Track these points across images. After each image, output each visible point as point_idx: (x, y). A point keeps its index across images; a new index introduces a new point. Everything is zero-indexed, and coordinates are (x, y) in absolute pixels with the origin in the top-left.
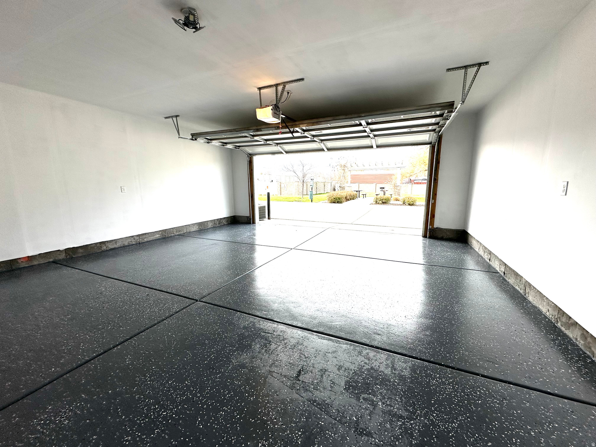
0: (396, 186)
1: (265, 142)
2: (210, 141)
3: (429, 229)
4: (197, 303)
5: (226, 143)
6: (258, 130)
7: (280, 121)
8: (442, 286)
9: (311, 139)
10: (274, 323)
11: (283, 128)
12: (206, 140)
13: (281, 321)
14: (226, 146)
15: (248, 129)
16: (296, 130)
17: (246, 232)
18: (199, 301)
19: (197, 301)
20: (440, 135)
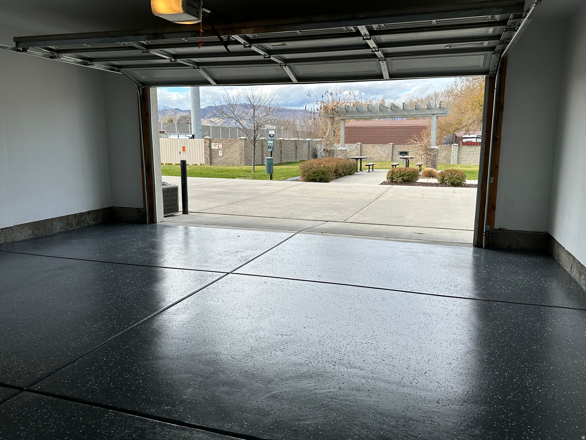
0: (428, 150)
1: (173, 60)
2: (55, 54)
3: (486, 232)
4: (21, 394)
5: (91, 60)
6: (156, 36)
7: (200, 21)
8: (505, 340)
9: (265, 58)
10: (184, 429)
11: (206, 33)
12: (48, 51)
13: (199, 423)
14: (90, 65)
15: (136, 33)
16: (233, 39)
17: (135, 241)
18: (27, 390)
19: (21, 389)
20: (503, 58)
